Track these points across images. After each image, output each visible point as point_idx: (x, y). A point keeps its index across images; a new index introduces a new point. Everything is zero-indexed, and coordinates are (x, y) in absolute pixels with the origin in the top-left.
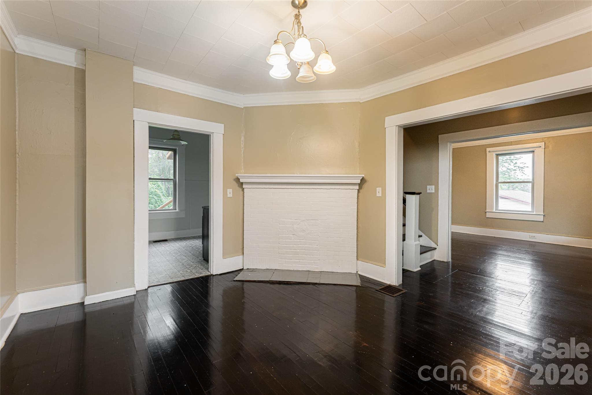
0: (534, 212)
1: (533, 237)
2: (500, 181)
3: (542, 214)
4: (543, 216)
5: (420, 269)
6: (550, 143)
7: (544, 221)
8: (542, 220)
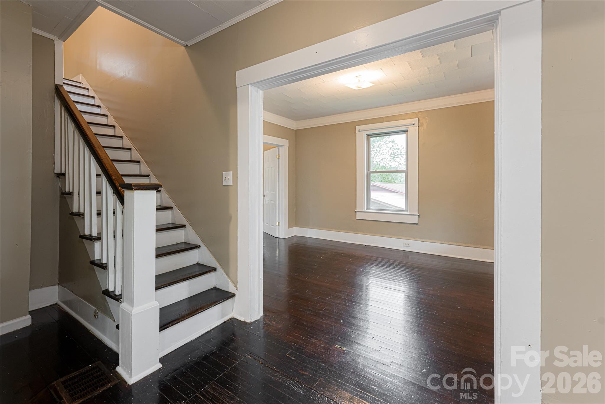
0: (408, 212)
1: (407, 245)
2: (371, 170)
3: (417, 213)
4: (417, 216)
5: (160, 366)
6: (424, 119)
7: (419, 224)
8: (417, 223)
